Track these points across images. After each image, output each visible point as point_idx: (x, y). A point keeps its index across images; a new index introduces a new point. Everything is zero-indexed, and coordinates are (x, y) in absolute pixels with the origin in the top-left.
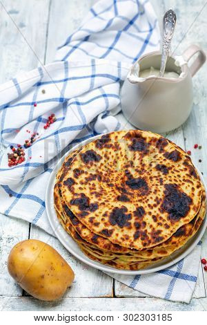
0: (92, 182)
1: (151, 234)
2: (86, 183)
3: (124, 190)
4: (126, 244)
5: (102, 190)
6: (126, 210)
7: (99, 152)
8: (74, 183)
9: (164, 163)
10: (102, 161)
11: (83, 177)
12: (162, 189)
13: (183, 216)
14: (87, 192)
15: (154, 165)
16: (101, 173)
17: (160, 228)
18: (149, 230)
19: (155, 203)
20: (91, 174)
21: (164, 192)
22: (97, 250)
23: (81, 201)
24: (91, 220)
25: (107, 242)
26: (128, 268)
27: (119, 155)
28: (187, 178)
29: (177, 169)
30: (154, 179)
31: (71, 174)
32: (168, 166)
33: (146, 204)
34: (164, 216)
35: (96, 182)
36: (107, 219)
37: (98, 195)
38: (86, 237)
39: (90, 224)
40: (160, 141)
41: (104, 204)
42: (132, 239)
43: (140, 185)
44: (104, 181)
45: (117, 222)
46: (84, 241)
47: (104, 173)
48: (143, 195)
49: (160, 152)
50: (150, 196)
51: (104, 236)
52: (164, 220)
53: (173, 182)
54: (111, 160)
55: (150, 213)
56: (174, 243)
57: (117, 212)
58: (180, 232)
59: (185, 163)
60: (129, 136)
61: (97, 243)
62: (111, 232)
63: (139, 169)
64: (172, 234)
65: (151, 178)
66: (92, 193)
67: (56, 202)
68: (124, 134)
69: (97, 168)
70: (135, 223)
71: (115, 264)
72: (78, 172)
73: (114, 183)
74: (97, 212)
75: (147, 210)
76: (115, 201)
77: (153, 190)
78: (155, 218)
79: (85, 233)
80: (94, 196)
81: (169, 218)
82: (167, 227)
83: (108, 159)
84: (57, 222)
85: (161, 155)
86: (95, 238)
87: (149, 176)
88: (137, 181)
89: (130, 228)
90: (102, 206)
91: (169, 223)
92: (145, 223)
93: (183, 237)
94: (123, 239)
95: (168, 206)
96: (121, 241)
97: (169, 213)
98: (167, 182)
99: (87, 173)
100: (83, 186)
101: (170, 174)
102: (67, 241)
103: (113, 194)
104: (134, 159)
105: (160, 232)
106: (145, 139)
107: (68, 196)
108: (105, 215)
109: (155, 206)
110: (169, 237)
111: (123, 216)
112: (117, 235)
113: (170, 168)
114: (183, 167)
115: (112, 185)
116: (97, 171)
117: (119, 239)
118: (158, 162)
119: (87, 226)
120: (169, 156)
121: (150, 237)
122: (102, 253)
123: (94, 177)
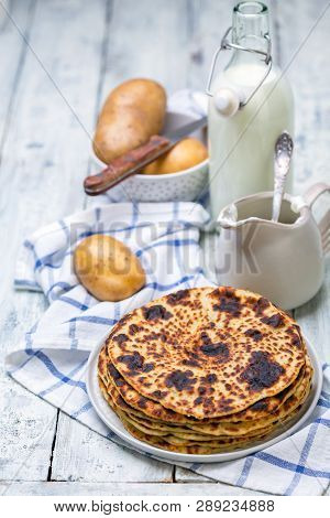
0: (152, 342)
1: (219, 402)
2: (143, 342)
3: (195, 356)
4: (182, 410)
5: (164, 351)
6: (191, 374)
7: (169, 309)
8: (127, 339)
9: (259, 328)
10: (172, 320)
11: (141, 335)
12: (248, 356)
13: (268, 387)
14: (143, 351)
15: (244, 330)
16: (168, 333)
17: (232, 397)
18: (217, 398)
19: (234, 371)
20: (153, 333)
21: (249, 360)
22: (144, 420)
23: (132, 359)
24: (141, 381)
25: (157, 407)
26: (184, 451)
27: (198, 315)
28: (286, 347)
29: (275, 336)
30: (240, 346)
31: (125, 330)
32: (263, 332)
33: (222, 373)
34: (243, 386)
35: (159, 342)
36: (162, 380)
37: (156, 356)
38: (132, 400)
39: (139, 384)
40: (259, 301)
41: (163, 365)
42: (192, 405)
43: (220, 352)
44: (169, 343)
45: (175, 384)
46: (129, 406)
47: (171, 333)
48: (221, 361)
49: (257, 316)
50: (229, 364)
51: (155, 399)
52: (240, 390)
53: (265, 349)
54: (186, 320)
55: (224, 381)
56: (248, 418)
57: (179, 374)
58: (260, 406)
59: (289, 331)
60: (216, 293)
61: (145, 408)
62: (166, 394)
63: (222, 333)
64: (247, 405)
65: (236, 345)
66: (149, 354)
68: (211, 291)
69: (163, 327)
70: (199, 388)
71: (168, 445)
72: (135, 329)
73: (182, 345)
74: (151, 373)
75: (220, 378)
76: (179, 364)
77: (234, 358)
78: (228, 387)
79: (130, 395)
80: (151, 356)
81: (248, 388)
82: (243, 397)
83: (182, 318)
85: (258, 320)
86: (143, 402)
87: (233, 343)
88: (216, 347)
89: (191, 393)
90: (160, 368)
91: (246, 393)
92: (213, 390)
93: (263, 414)
94: (179, 404)
95: (250, 375)
96: (176, 405)
97: (251, 383)
98: (257, 349)
99: (147, 330)
100: (138, 345)
101: (264, 341)
103: (178, 356)
104: (218, 320)
105: (231, 401)
106: (238, 299)
107: (116, 352)
108: (161, 376)
109: (233, 374)
110: (242, 408)
111: (185, 380)
112: (172, 398)
113: (266, 335)
114: (283, 334)
115: (180, 348)
116: (162, 330)
117: (174, 403)
118: (250, 327)
119: (135, 386)
120: (268, 321)
121: (216, 405)
122: (150, 423)
123: (156, 336)
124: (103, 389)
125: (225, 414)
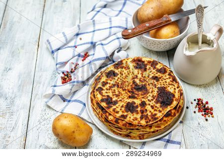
0: (113, 89)
1: (151, 116)
2: (109, 89)
3: (133, 92)
4: (135, 122)
5: (119, 92)
6: (135, 103)
7: (116, 71)
8: (102, 89)
9: (157, 75)
10: (119, 76)
11: (108, 86)
12: (156, 90)
13: (169, 105)
14: (111, 95)
15: (151, 76)
16: (119, 83)
17: (156, 112)
18: (149, 114)
19: (152, 98)
20: (112, 84)
21: (158, 92)
22: (118, 128)
23: (107, 100)
24: (114, 110)
25: (124, 122)
26: (138, 138)
27: (129, 72)
28: (171, 83)
29: (165, 78)
30: (151, 85)
31: (100, 85)
32: (159, 77)
33: (147, 100)
34: (158, 105)
35: (116, 88)
36: (123, 109)
37: (117, 96)
38: (112, 120)
39: (113, 112)
40: (153, 62)
41: (121, 100)
42: (139, 119)
43: (143, 89)
44: (121, 88)
45: (129, 110)
46: (111, 123)
48: (145, 94)
49: (154, 69)
50: (149, 95)
51: (122, 119)
52: (158, 108)
53: (163, 86)
54: (124, 75)
55: (149, 104)
56: (165, 121)
57: (129, 104)
58: (168, 115)
59: (169, 74)
60: (134, 61)
61: (118, 123)
62: (127, 116)
63: (142, 79)
64: (163, 115)
65: (149, 84)
66: (113, 95)
67: (92, 102)
68: (131, 60)
69: (116, 80)
70: (140, 110)
71: (130, 136)
72: (104, 84)
73: (126, 88)
74: (117, 105)
75: (147, 102)
76: (127, 98)
77: (150, 91)
78: (152, 107)
79: (111, 118)
80: (115, 96)
81: (161, 106)
82: (160, 111)
83: (122, 75)
84: (93, 114)
85: (154, 71)
86: (117, 121)
87: (147, 84)
88: (140, 86)
89: (138, 113)
90: (120, 102)
91: (161, 109)
92: (146, 110)
93: (170, 117)
94: (134, 120)
95: (160, 99)
96: (133, 121)
97: (161, 104)
98: (159, 86)
99: (110, 83)
100: (108, 91)
101: (161, 81)
102: (100, 125)
103: (126, 95)
104: (138, 74)
105: (156, 114)
106: (144, 62)
107: (99, 97)
108: (122, 107)
109: (152, 100)
110: (161, 117)
111: (133, 107)
112: (130, 117)
113: (160, 78)
114: (168, 77)
115: (125, 90)
116: (116, 82)
117: (131, 120)
118: (153, 75)
119: (112, 114)
120: (159, 71)
121: (150, 118)
122: (122, 129)
123: (114, 85)
124: (95, 113)
125: (155, 121)
